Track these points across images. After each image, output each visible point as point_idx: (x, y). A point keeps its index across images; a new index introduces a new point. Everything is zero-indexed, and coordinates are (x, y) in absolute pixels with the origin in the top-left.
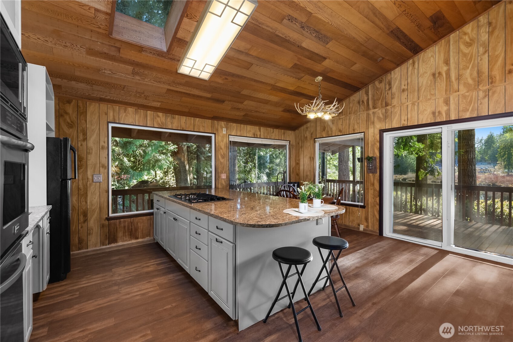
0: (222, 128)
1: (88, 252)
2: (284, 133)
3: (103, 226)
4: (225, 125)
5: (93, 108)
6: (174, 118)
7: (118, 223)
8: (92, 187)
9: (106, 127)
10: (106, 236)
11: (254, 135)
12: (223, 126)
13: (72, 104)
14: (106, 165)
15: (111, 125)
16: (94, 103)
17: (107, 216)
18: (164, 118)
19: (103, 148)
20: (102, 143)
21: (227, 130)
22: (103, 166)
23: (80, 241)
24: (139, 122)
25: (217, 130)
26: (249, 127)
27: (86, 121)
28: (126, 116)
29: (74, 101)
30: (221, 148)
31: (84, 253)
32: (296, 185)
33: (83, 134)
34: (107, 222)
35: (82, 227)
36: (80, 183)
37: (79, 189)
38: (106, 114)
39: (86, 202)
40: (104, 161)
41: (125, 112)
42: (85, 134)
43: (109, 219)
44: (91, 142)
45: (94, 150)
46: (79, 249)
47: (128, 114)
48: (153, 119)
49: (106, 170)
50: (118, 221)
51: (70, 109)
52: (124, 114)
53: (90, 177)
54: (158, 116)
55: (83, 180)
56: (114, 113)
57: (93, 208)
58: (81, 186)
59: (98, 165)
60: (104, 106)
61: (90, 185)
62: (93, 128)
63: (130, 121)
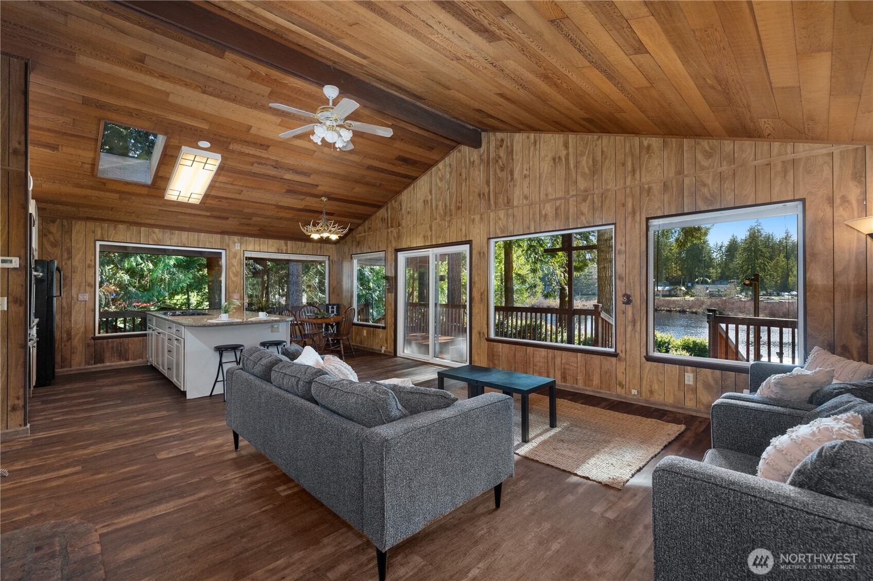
0: (234, 243)
1: (70, 371)
2: (321, 247)
3: (88, 345)
4: (238, 239)
5: (78, 226)
6: (173, 234)
7: (105, 344)
8: (77, 306)
9: (92, 245)
10: (92, 355)
11: (278, 249)
12: (237, 241)
13: (56, 223)
14: (93, 284)
15: (98, 243)
16: (80, 222)
17: (93, 336)
18: (161, 234)
19: (89, 266)
20: (88, 262)
21: (241, 245)
22: (89, 285)
23: (63, 360)
24: (131, 239)
25: (228, 246)
26: (271, 241)
27: (71, 240)
28: (116, 233)
29: (58, 220)
30: (233, 266)
31: (67, 371)
32: (335, 307)
33: (68, 253)
34: (93, 342)
35: (65, 346)
36: (64, 301)
37: (62, 308)
38: (94, 232)
39: (70, 321)
40: (90, 280)
41: (115, 229)
42: (70, 252)
43: (95, 338)
44: (76, 261)
45: (79, 268)
46: (62, 367)
47: (118, 231)
48: (147, 236)
49: (93, 289)
50: (105, 341)
51: (54, 228)
52: (114, 231)
53: (75, 296)
54: (154, 233)
55: (66, 298)
56: (102, 231)
57: (78, 327)
58: (65, 305)
59: (84, 284)
60: (90, 225)
61: (75, 303)
62: (78, 246)
63: (121, 238)
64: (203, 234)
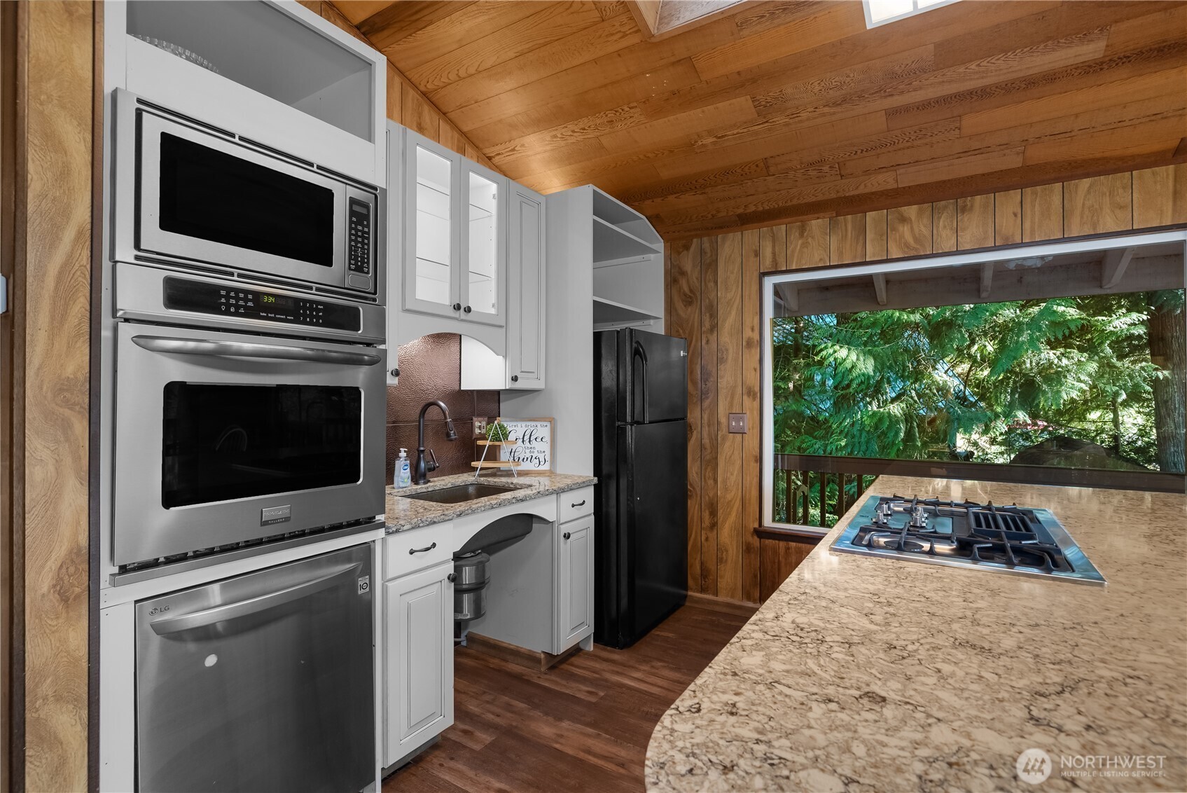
1: (716, 603)
3: (748, 549)
5: (731, 247)
6: (964, 210)
7: (782, 551)
8: (727, 444)
9: (755, 287)
10: (755, 576)
13: (692, 249)
14: (757, 389)
15: (769, 283)
16: (731, 235)
17: (756, 525)
18: (926, 221)
19: (749, 344)
20: (748, 333)
22: (750, 392)
23: (705, 573)
24: (841, 254)
27: (716, 283)
28: (805, 245)
29: (695, 240)
31: (709, 602)
33: (711, 316)
34: (755, 541)
35: (707, 539)
36: (705, 434)
37: (702, 447)
38: (757, 254)
39: (716, 481)
40: (752, 379)
41: (802, 235)
42: (713, 314)
43: (762, 533)
44: (726, 336)
45: (731, 351)
46: (703, 590)
47: (810, 240)
48: (884, 236)
49: (756, 404)
50: (782, 544)
51: (688, 263)
52: (800, 242)
53: (723, 420)
54: (903, 220)
55: (709, 426)
56: (774, 247)
57: (729, 497)
58: (706, 441)
59: (739, 390)
60: (751, 236)
61: (724, 439)
62: (729, 296)
63: (816, 258)
64: (1086, 183)
